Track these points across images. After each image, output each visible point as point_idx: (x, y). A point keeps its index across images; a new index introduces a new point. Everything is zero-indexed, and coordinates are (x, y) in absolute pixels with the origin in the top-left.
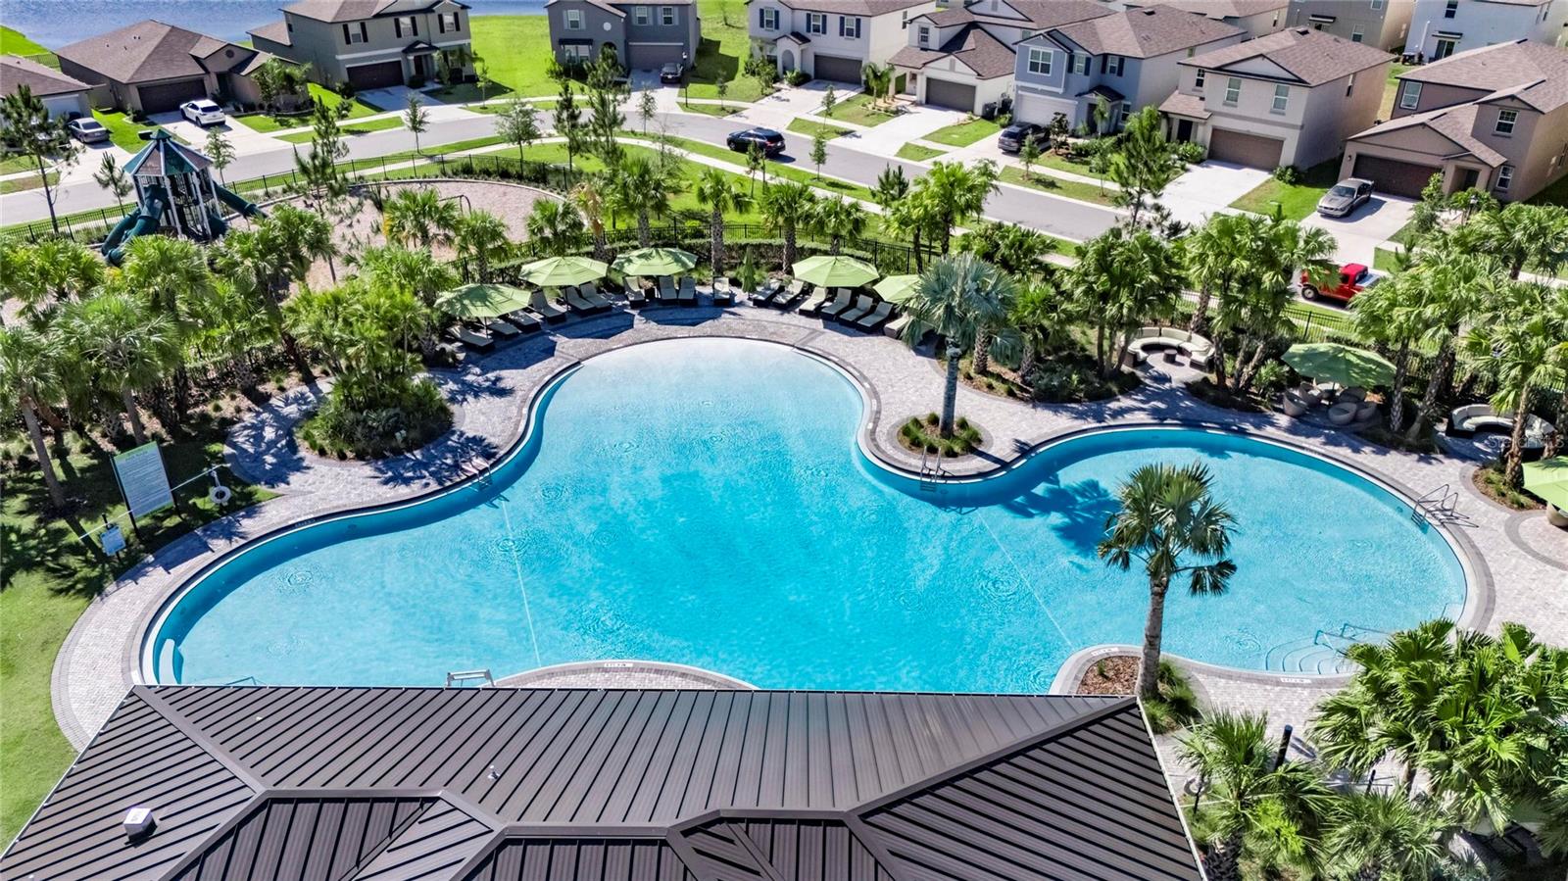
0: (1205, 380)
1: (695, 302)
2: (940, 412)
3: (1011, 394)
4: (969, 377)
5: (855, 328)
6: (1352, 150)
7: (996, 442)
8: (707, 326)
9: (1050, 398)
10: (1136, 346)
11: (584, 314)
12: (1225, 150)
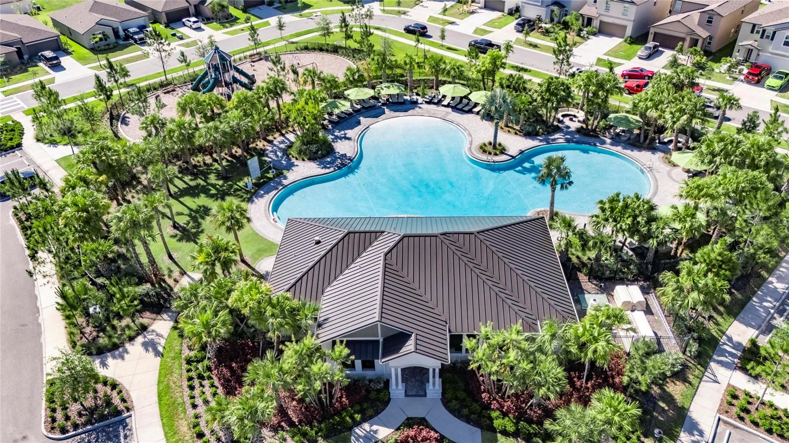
0: (582, 127)
1: (404, 102)
2: (492, 141)
3: (516, 134)
4: (502, 128)
5: (462, 111)
6: (652, 30)
7: (511, 150)
8: (410, 112)
9: (529, 135)
10: (559, 116)
11: (366, 108)
12: (604, 30)
